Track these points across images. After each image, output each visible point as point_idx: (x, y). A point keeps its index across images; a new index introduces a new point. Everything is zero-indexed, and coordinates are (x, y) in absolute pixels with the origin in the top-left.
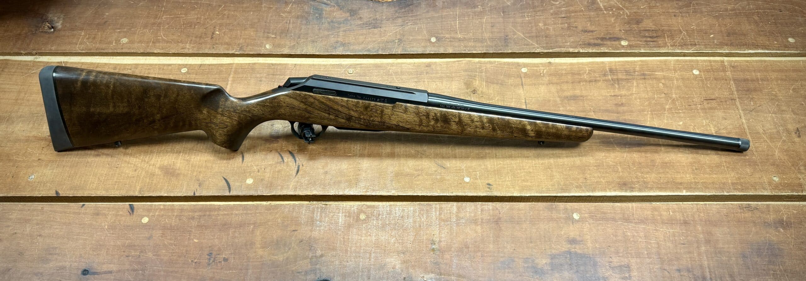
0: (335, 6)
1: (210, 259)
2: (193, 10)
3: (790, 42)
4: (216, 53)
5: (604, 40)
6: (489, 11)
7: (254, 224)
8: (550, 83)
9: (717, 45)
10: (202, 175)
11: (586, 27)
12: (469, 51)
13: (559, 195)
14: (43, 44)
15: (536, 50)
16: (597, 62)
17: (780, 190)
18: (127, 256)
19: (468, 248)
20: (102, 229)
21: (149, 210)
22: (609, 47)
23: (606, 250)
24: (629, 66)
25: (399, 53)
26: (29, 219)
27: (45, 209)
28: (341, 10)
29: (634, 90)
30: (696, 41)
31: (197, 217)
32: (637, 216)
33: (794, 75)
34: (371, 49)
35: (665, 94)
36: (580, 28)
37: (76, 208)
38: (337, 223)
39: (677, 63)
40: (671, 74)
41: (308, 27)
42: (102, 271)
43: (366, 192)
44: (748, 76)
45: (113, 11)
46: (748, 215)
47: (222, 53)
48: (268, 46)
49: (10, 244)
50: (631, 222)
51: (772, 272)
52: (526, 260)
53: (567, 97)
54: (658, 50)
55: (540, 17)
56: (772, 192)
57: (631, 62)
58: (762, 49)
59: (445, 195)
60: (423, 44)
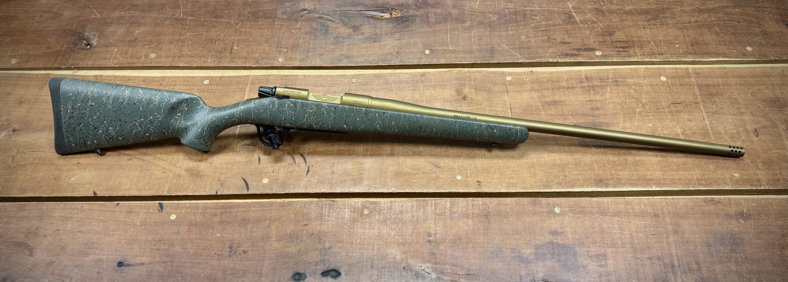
0: (339, 23)
1: (231, 252)
2: (214, 28)
3: (748, 51)
4: (234, 66)
5: (580, 51)
6: (476, 25)
7: (270, 219)
8: (532, 90)
9: (682, 54)
10: (223, 176)
11: (564, 39)
12: (459, 61)
13: (542, 191)
14: (81, 59)
15: (519, 60)
16: (574, 70)
17: (740, 185)
18: (157, 250)
19: (461, 239)
20: (135, 225)
21: (177, 208)
22: (585, 57)
23: (585, 241)
24: (602, 74)
25: (397, 64)
26: (70, 217)
27: (84, 208)
28: (345, 26)
29: (608, 95)
30: (663, 50)
31: (220, 214)
32: (612, 210)
33: (752, 80)
34: (372, 61)
35: (636, 99)
36: (558, 40)
37: (111, 206)
38: (343, 218)
39: (646, 71)
40: (642, 81)
41: (316, 41)
42: (136, 263)
43: (369, 189)
44: (710, 81)
45: (142, 29)
46: (712, 208)
47: (240, 66)
48: (280, 60)
49: (53, 239)
50: (607, 215)
51: (734, 259)
52: (513, 250)
53: (548, 102)
54: (628, 59)
55: (523, 31)
56: (733, 187)
57: (605, 70)
58: (723, 57)
59: (440, 192)
60: (418, 56)
